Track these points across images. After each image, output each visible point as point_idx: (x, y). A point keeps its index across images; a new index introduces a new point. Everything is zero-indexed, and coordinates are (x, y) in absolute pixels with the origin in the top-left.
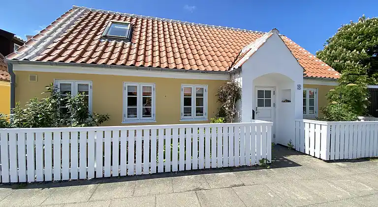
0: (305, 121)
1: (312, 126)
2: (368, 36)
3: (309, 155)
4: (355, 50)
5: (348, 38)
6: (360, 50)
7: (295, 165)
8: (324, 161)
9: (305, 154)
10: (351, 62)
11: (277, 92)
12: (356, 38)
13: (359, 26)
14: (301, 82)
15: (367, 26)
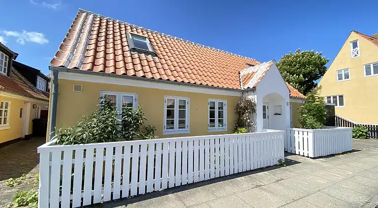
0: (294, 129)
1: (301, 133)
2: (303, 65)
3: (304, 156)
4: (295, 75)
5: (290, 65)
6: (299, 75)
7: (296, 162)
8: (311, 158)
9: (295, 154)
10: (293, 83)
11: (270, 107)
12: (296, 66)
13: (297, 57)
14: (288, 100)
15: (303, 57)
